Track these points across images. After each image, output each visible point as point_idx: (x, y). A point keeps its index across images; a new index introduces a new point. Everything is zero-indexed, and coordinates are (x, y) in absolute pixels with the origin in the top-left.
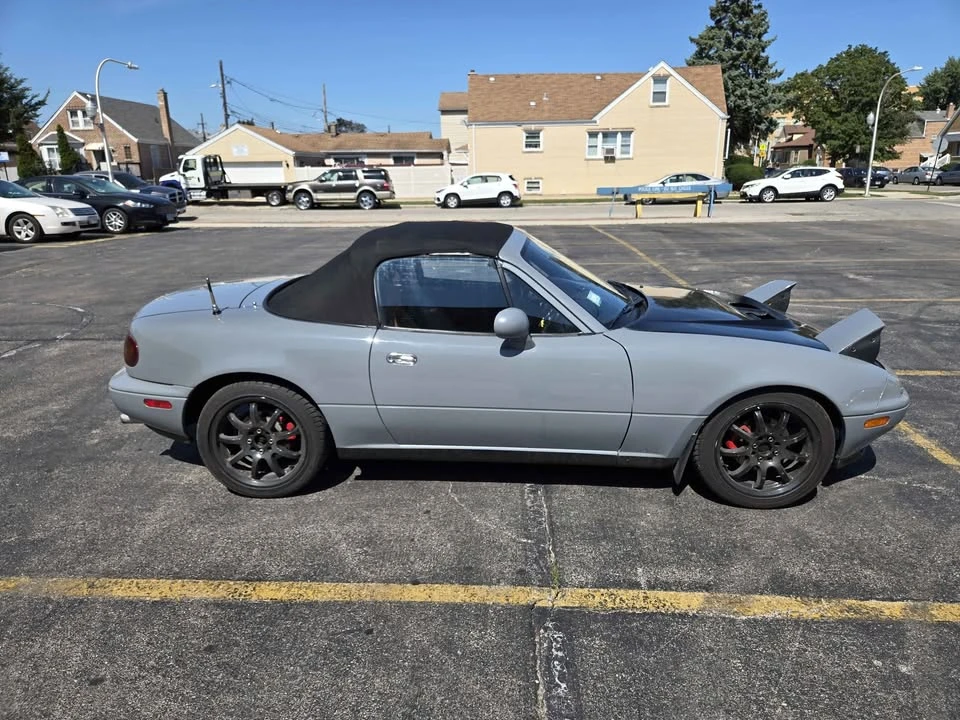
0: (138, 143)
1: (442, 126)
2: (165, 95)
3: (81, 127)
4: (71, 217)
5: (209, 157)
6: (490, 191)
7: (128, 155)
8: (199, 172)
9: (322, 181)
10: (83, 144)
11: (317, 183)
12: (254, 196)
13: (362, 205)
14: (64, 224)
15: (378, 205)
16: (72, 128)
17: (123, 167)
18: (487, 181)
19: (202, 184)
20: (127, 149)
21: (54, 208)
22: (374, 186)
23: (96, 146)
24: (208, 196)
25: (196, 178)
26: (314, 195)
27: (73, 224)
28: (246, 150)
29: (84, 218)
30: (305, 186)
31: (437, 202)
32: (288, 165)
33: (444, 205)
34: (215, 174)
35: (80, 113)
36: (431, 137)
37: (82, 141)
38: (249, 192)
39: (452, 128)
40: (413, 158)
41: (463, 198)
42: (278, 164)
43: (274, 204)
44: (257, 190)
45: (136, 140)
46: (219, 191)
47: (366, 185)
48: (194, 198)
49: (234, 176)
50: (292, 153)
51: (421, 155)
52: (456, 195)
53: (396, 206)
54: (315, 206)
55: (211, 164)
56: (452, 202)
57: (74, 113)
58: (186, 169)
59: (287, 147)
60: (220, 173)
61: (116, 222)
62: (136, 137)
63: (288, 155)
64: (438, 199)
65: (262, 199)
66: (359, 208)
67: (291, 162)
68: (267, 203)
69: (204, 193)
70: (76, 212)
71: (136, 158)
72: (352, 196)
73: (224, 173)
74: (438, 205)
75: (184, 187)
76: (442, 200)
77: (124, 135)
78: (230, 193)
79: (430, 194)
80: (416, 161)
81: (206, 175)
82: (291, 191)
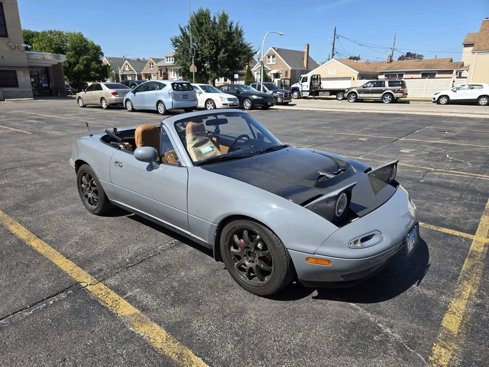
0: (291, 70)
1: (463, 54)
2: (308, 46)
3: (271, 63)
4: (227, 102)
5: (314, 76)
6: (473, 95)
7: (286, 76)
8: (308, 83)
9: (364, 87)
10: (270, 71)
11: (362, 88)
12: (330, 95)
13: (384, 101)
14: (224, 104)
15: (394, 101)
16: (267, 64)
17: (283, 81)
18: (473, 88)
19: (308, 89)
20: (287, 72)
21: (221, 97)
22: (394, 91)
23: (275, 71)
24: (310, 94)
25: (306, 86)
26: (358, 94)
27: (227, 104)
28: (335, 72)
29: (232, 102)
30: (355, 90)
31: (433, 100)
32: (354, 79)
33: (438, 102)
34: (316, 84)
35: (271, 57)
36: (451, 61)
37: (270, 69)
38: (328, 93)
39: (467, 56)
40: (435, 74)
41: (451, 98)
42: (349, 78)
43: (339, 99)
44: (333, 92)
45: (291, 68)
46: (315, 92)
47: (389, 89)
48: (304, 95)
49: (326, 85)
50: (357, 72)
51: (441, 72)
52: (447, 97)
53: (407, 102)
54: (358, 100)
55: (316, 79)
56: (444, 101)
57: (269, 57)
58: (302, 82)
59: (356, 70)
60: (318, 83)
61: (247, 104)
62: (291, 67)
63: (355, 74)
64: (434, 99)
65: (334, 96)
66: (382, 102)
67: (356, 78)
68: (336, 99)
69: (309, 93)
70: (229, 99)
71: (289, 77)
72: (380, 95)
73: (320, 83)
74: (434, 102)
75: (300, 90)
76: (436, 99)
77: (286, 67)
78: (320, 93)
79: (431, 96)
80: (437, 76)
81: (311, 84)
82: (347, 93)
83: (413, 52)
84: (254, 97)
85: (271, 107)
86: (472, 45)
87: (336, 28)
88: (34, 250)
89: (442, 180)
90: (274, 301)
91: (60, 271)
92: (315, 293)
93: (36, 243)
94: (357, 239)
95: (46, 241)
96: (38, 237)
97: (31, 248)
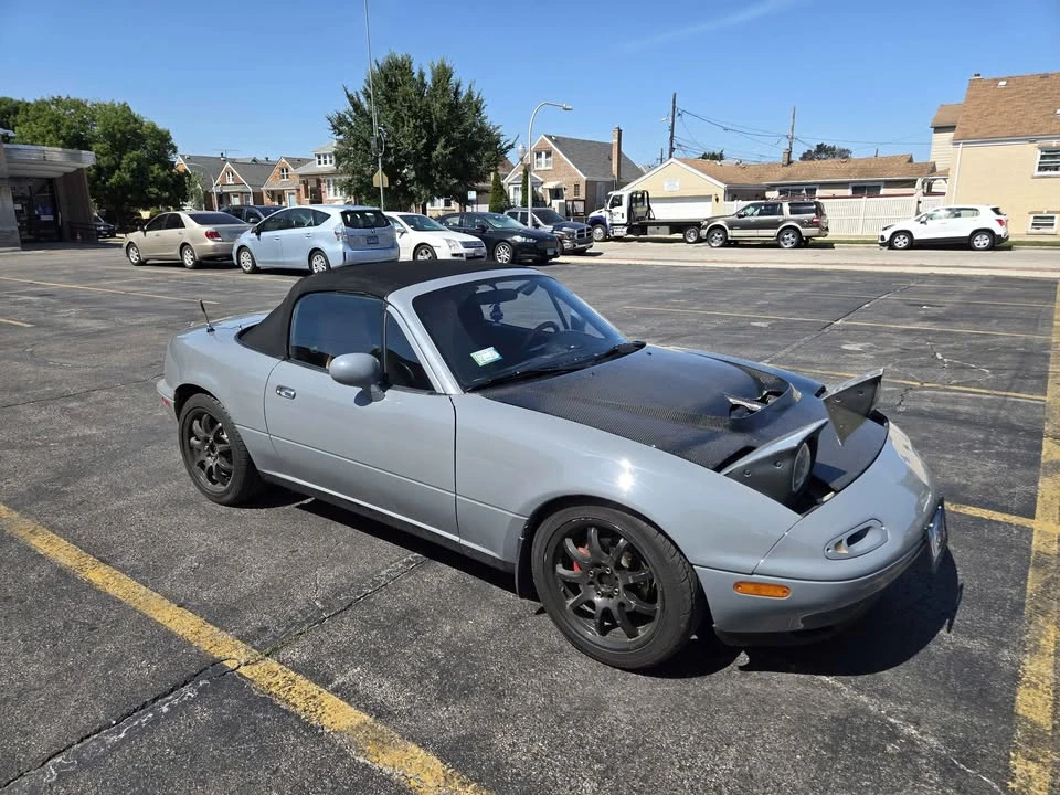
0: (587, 182)
1: (933, 146)
2: (620, 132)
3: (543, 167)
4: (461, 250)
5: (637, 193)
6: (961, 228)
7: (577, 193)
8: (623, 209)
9: (740, 216)
10: (542, 183)
11: (736, 218)
12: (671, 233)
13: (782, 243)
14: (454, 255)
15: (803, 243)
16: (536, 169)
17: (569, 203)
18: (958, 216)
19: (625, 221)
20: (577, 186)
21: (448, 240)
22: (801, 223)
23: (551, 185)
24: (629, 232)
25: (620, 215)
26: (729, 232)
27: (461, 255)
28: (677, 184)
29: (471, 250)
30: (721, 222)
31: (880, 241)
32: (717, 200)
33: (890, 245)
34: (640, 210)
35: (544, 154)
36: (911, 161)
37: (542, 180)
38: (667, 228)
39: (941, 149)
40: (878, 188)
41: (917, 236)
42: (707, 198)
43: (690, 240)
44: (677, 227)
45: (585, 178)
46: (639, 227)
47: (792, 220)
48: (616, 234)
49: (661, 212)
50: (723, 186)
51: (890, 184)
52: (908, 233)
53: (829, 245)
54: (729, 243)
55: (639, 199)
56: (901, 241)
57: (539, 155)
58: (613, 206)
59: (720, 180)
60: (645, 209)
61: (504, 255)
62: (586, 175)
63: (719, 189)
64: (883, 238)
65: (680, 236)
66: (778, 246)
67: (721, 197)
68: (684, 240)
69: (625, 229)
70: (466, 245)
71: (582, 196)
72: (773, 232)
73: (649, 208)
74: (881, 244)
75: (608, 223)
76: (887, 238)
77: (576, 174)
78: (650, 228)
79: (875, 232)
80: (883, 191)
81: (630, 210)
82: (705, 227)
83: (829, 144)
84: (518, 239)
85: (554, 260)
86: (951, 128)
87: (675, 95)
88: (99, 592)
89: (941, 406)
90: (659, 680)
91: (169, 636)
92: (743, 658)
93: (98, 575)
94: (839, 539)
95: (123, 570)
96: (102, 561)
97: (90, 586)
